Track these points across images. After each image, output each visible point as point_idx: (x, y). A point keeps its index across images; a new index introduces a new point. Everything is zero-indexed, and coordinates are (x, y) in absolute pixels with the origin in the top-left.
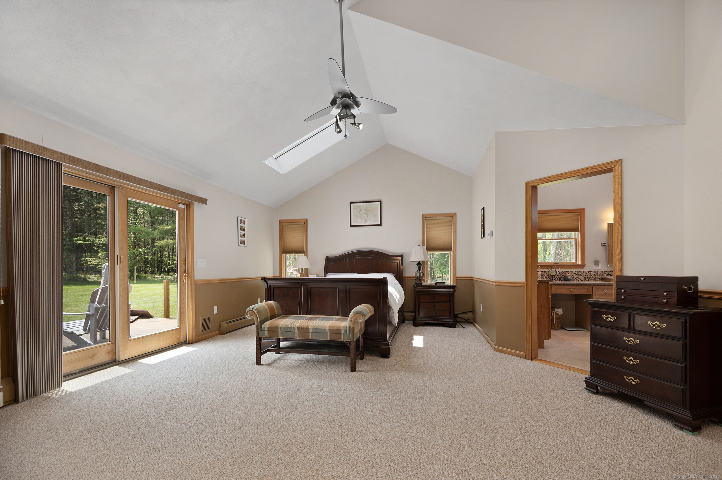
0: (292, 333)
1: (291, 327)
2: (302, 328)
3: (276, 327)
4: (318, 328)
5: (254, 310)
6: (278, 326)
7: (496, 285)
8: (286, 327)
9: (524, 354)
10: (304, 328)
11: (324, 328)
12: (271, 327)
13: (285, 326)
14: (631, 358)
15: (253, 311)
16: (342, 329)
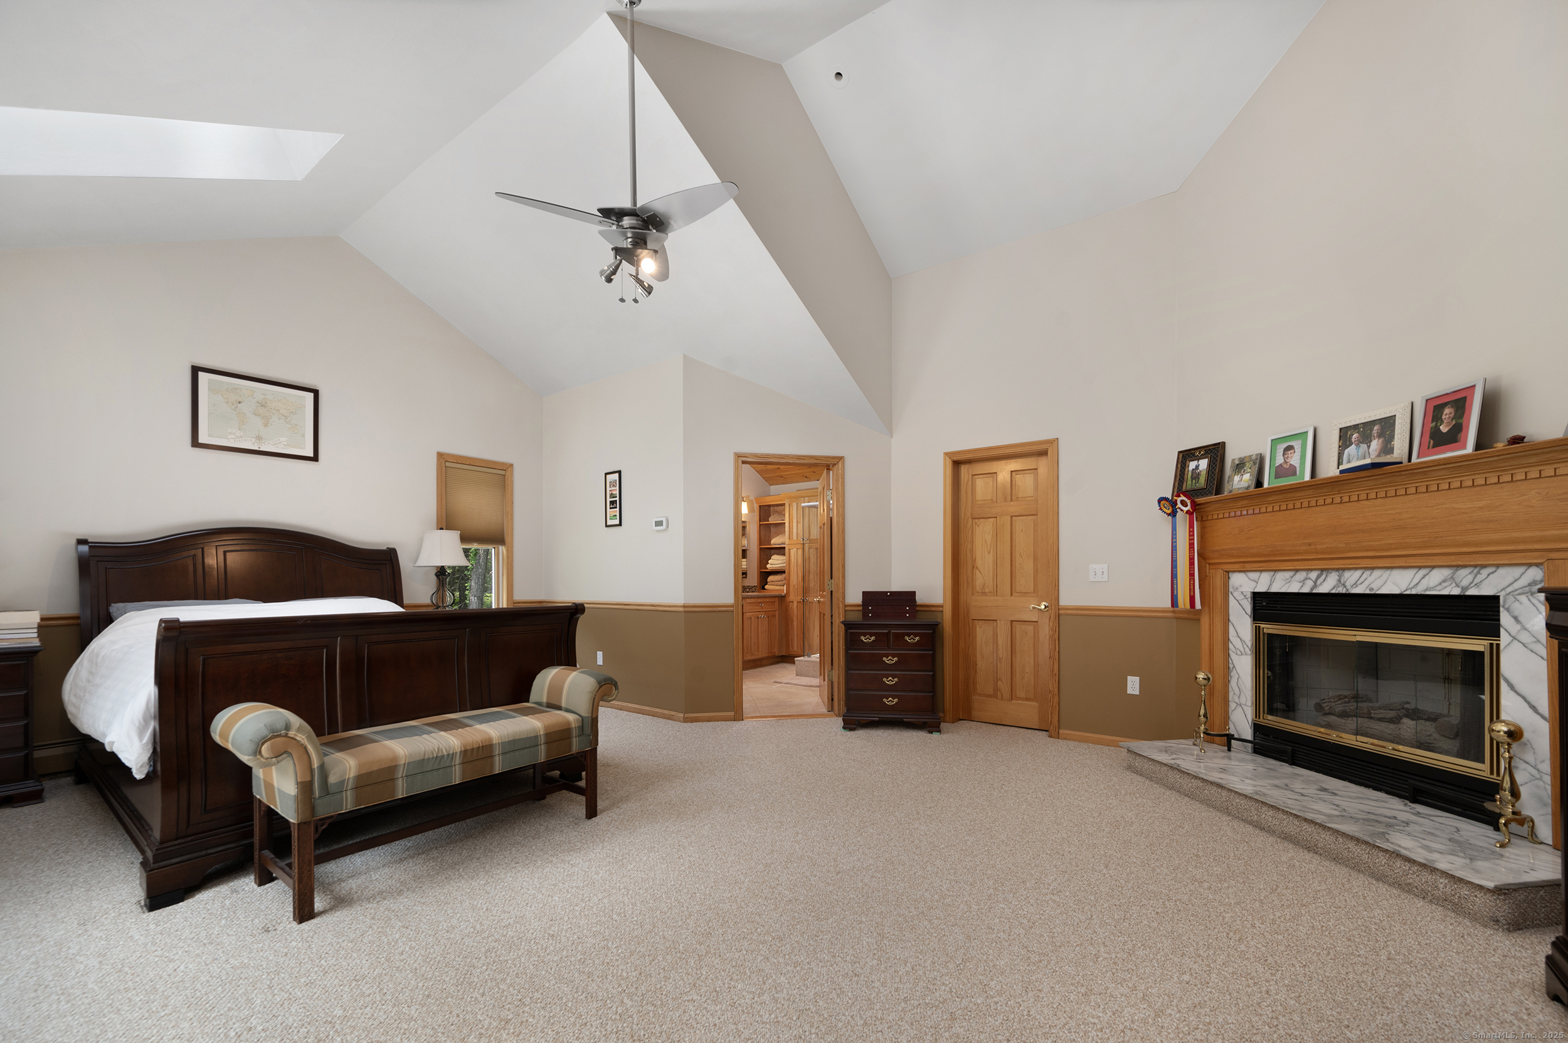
0: (440, 771)
1: (440, 754)
2: (473, 749)
3: (390, 767)
4: (516, 738)
5: (291, 733)
6: (394, 764)
7: (685, 612)
8: (424, 760)
9: (732, 714)
10: (479, 747)
11: (532, 735)
12: (369, 774)
13: (422, 758)
14: (890, 678)
15: (286, 736)
16: (573, 726)
